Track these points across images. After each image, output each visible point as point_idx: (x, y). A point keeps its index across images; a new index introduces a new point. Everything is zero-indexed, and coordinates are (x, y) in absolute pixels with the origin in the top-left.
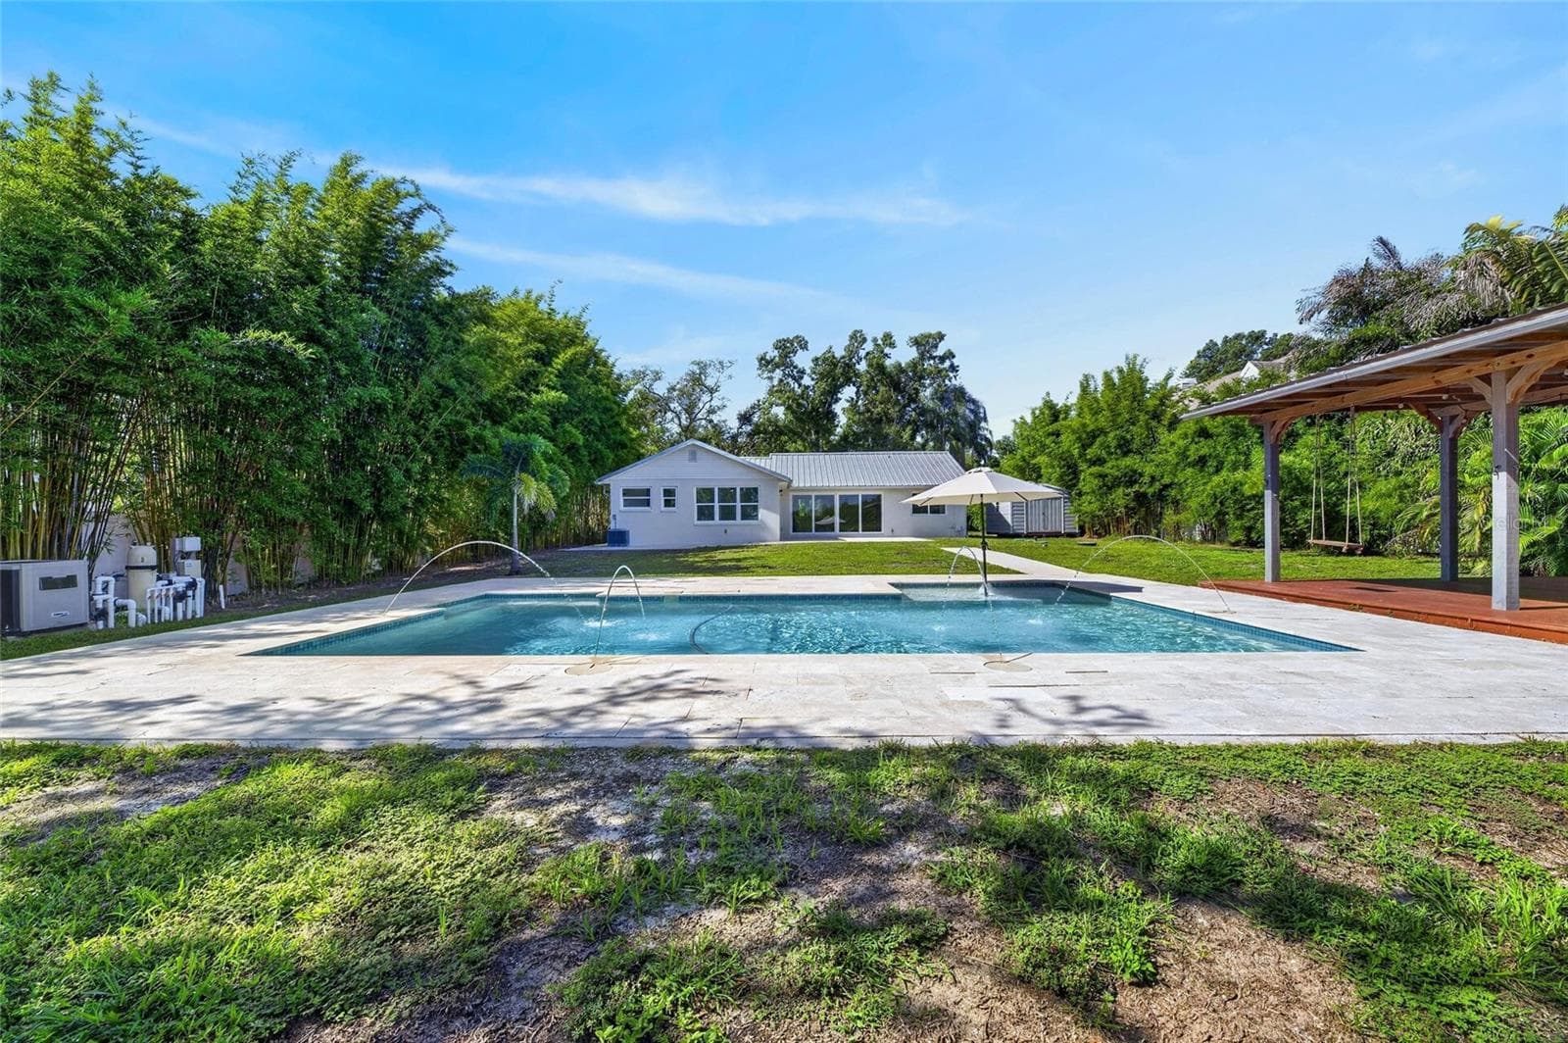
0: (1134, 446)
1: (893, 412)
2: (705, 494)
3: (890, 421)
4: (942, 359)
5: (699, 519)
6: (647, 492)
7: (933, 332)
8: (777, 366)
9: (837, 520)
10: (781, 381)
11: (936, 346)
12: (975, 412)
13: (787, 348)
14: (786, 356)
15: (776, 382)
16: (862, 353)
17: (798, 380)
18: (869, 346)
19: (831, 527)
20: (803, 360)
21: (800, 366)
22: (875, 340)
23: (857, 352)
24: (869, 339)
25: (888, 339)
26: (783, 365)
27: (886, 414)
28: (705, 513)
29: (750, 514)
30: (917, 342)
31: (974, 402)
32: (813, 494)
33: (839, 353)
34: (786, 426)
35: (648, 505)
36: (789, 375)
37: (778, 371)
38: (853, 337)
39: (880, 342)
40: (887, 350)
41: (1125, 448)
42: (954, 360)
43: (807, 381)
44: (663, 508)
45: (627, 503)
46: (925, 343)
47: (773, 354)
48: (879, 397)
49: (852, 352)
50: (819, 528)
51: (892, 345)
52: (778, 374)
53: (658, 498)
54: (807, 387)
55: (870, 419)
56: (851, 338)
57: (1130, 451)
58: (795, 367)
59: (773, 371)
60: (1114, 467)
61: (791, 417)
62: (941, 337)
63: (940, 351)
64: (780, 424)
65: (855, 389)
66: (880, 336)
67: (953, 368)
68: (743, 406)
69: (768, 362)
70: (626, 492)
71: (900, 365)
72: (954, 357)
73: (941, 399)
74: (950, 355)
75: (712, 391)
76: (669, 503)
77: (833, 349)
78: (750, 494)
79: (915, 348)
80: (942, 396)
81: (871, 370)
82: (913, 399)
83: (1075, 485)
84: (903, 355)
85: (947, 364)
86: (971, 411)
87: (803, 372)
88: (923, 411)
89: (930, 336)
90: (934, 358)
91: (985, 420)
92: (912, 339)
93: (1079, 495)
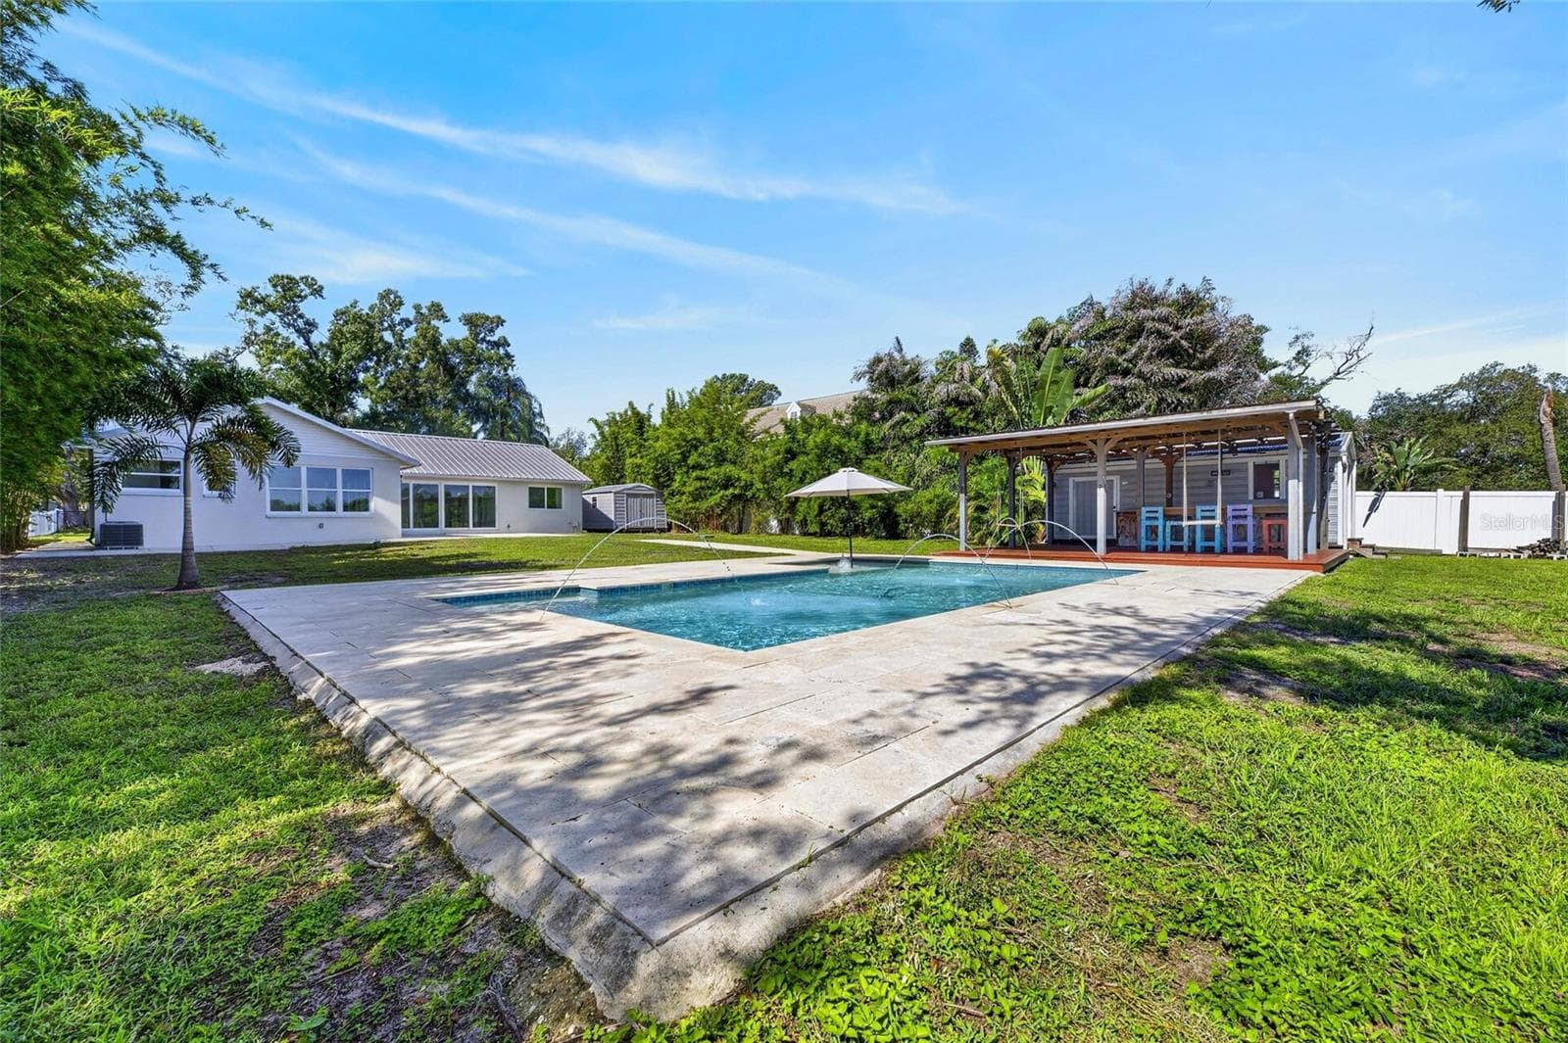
0: (729, 456)
4: (496, 345)
5: (272, 509)
7: (493, 315)
8: (271, 309)
10: (272, 329)
11: (492, 331)
12: (531, 407)
14: (289, 300)
15: (260, 329)
16: (400, 318)
17: (304, 334)
18: (409, 312)
20: (315, 309)
21: (309, 316)
22: (416, 306)
23: (392, 316)
24: (407, 304)
25: (437, 310)
26: (282, 309)
28: (282, 502)
29: (359, 505)
30: (471, 321)
31: (529, 395)
32: (412, 482)
36: (289, 325)
37: (269, 315)
38: (385, 296)
40: (437, 323)
41: (720, 458)
42: (509, 349)
46: (480, 325)
47: (266, 290)
51: (444, 318)
52: (269, 319)
54: (323, 346)
56: (382, 297)
57: (724, 462)
58: (301, 316)
59: (261, 314)
60: (714, 473)
62: (500, 322)
63: (496, 337)
66: (425, 303)
67: (508, 357)
69: (257, 301)
71: (451, 343)
72: (510, 346)
73: (491, 387)
74: (504, 343)
78: (357, 477)
79: (466, 327)
81: (421, 341)
83: (668, 487)
84: (453, 331)
85: (501, 351)
89: (488, 318)
90: (487, 342)
91: (541, 415)
92: (464, 316)
93: (672, 494)
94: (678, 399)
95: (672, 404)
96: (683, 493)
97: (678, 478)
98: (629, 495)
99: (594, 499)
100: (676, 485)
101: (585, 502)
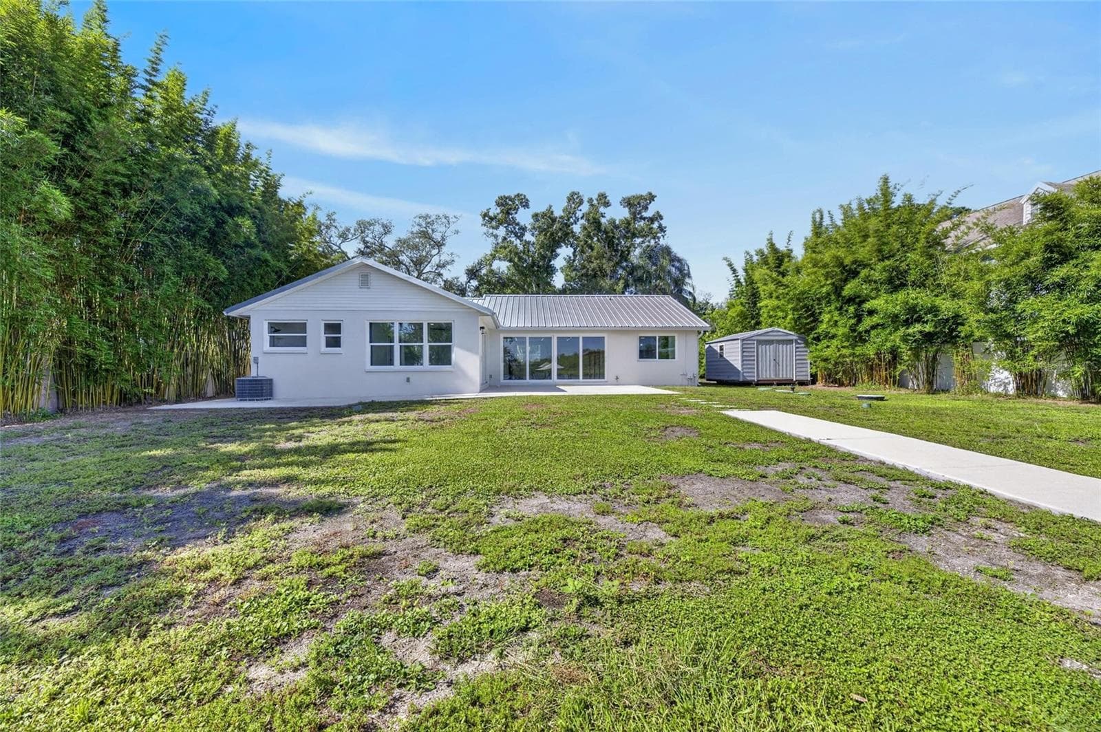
0: (911, 278)
1: (607, 267)
2: (380, 331)
3: (604, 275)
4: (652, 220)
6: (302, 327)
7: (644, 193)
8: (500, 223)
9: (554, 366)
10: (505, 239)
11: (646, 208)
12: (681, 270)
13: (508, 206)
14: (508, 213)
15: (500, 240)
16: (579, 214)
17: (520, 237)
18: (585, 208)
19: (548, 374)
20: (524, 217)
21: (522, 224)
22: (590, 200)
23: (574, 213)
24: (585, 199)
25: (603, 200)
26: (506, 222)
27: (601, 269)
28: (381, 357)
29: (442, 357)
30: (629, 203)
31: (679, 260)
32: (528, 336)
33: (558, 212)
34: (508, 279)
35: (304, 345)
36: (512, 232)
37: (501, 228)
38: (571, 198)
39: (595, 202)
40: (602, 209)
42: (662, 222)
43: (528, 237)
44: (324, 348)
45: (273, 342)
46: (636, 204)
47: (495, 211)
48: (595, 253)
49: (570, 213)
50: (534, 375)
51: (607, 204)
52: (502, 231)
53: (316, 335)
54: (529, 243)
55: (586, 275)
56: (569, 200)
57: (903, 285)
58: (518, 224)
59: (497, 228)
61: (513, 270)
62: (652, 198)
63: (648, 214)
64: (504, 276)
65: (573, 250)
66: (595, 197)
67: (662, 229)
68: (471, 262)
69: (492, 219)
70: (275, 328)
71: (614, 221)
72: (662, 219)
73: (650, 258)
74: (658, 217)
75: (439, 245)
76: (334, 343)
77: (553, 209)
78: (441, 332)
79: (627, 209)
80: (651, 254)
81: (587, 229)
82: (624, 256)
83: (813, 329)
84: (616, 213)
85: (655, 225)
86: (677, 268)
87: (524, 229)
88: (632, 270)
89: (641, 197)
90: (644, 219)
91: (689, 276)
92: (624, 199)
93: (818, 339)
94: (827, 221)
95: (818, 229)
96: (834, 337)
97: (825, 317)
98: (760, 342)
99: (721, 348)
100: (822, 327)
101: (710, 350)
